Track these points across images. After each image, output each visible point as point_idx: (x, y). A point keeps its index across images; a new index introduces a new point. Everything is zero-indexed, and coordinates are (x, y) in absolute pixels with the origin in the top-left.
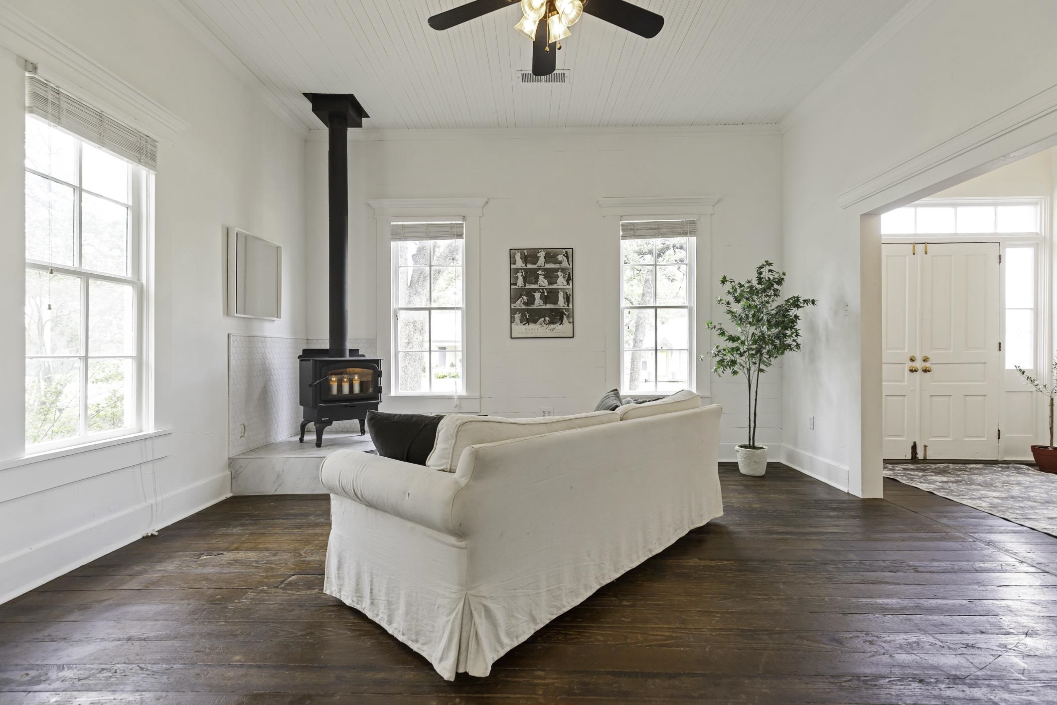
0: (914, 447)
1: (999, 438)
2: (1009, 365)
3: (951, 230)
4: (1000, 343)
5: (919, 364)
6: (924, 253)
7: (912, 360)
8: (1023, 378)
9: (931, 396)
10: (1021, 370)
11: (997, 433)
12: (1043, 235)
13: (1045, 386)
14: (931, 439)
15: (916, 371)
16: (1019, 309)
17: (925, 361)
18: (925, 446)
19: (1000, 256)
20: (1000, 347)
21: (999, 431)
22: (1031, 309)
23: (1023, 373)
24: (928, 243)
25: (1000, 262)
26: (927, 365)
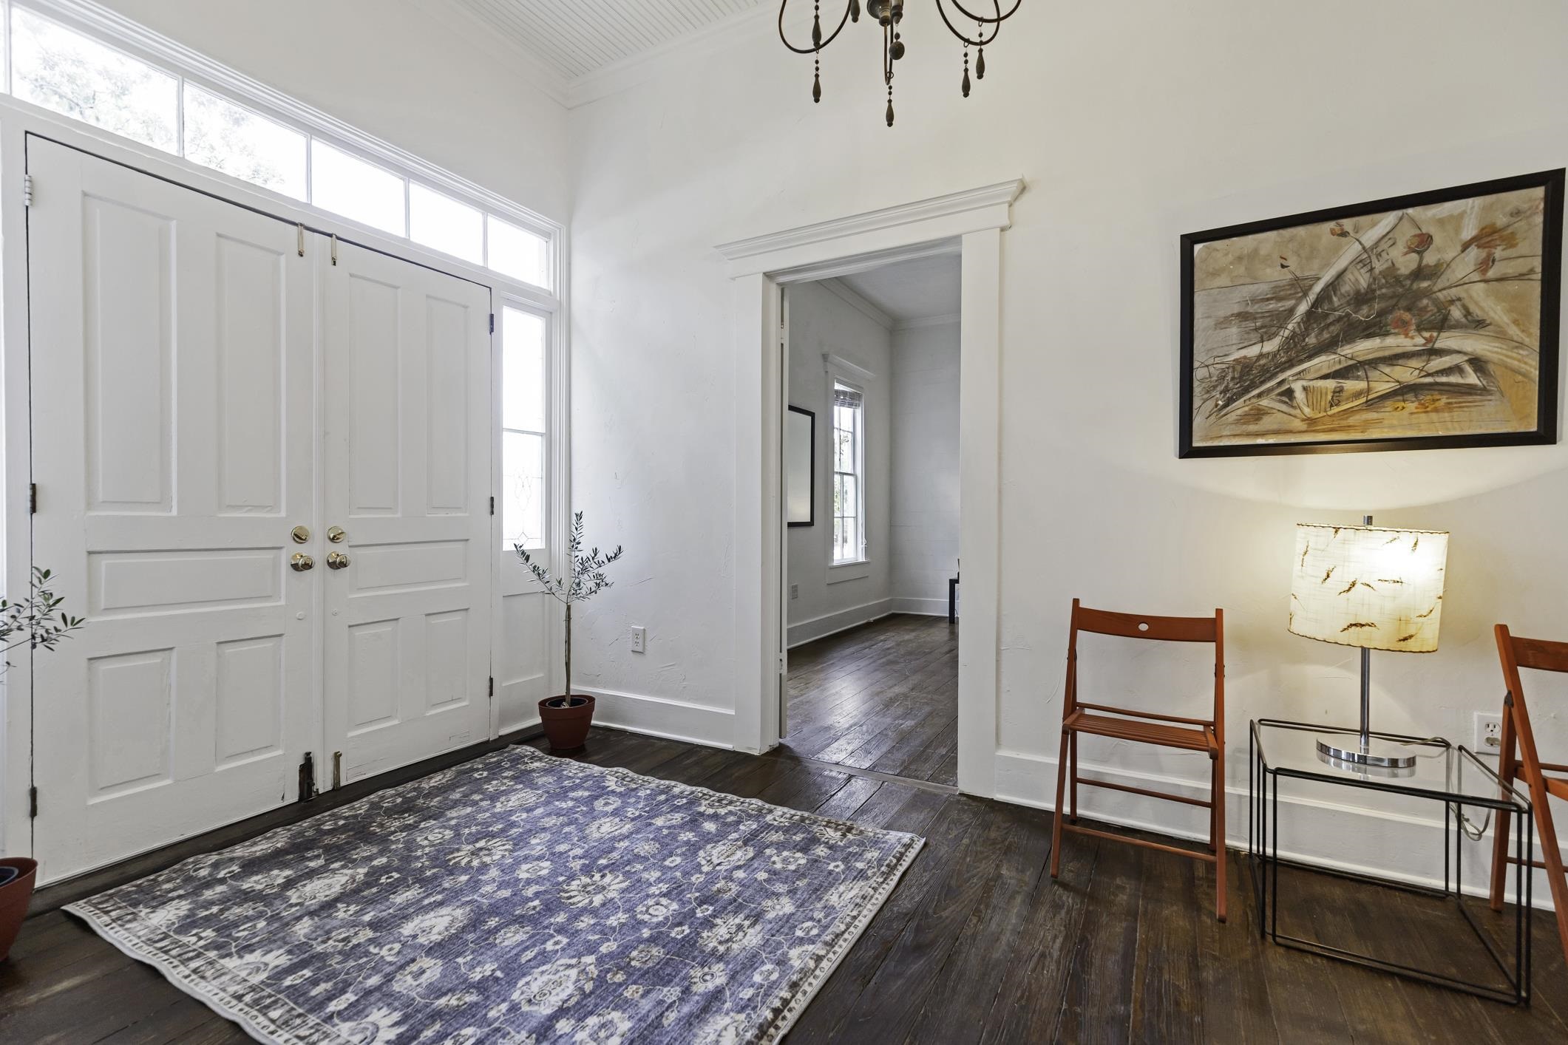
0: (307, 769)
1: (491, 694)
2: (508, 546)
3: (395, 227)
4: (492, 499)
5: (317, 550)
6: (331, 262)
7: (299, 538)
8: (526, 569)
9: (350, 626)
10: (523, 553)
11: (488, 684)
12: (558, 298)
13: (560, 582)
14: (351, 734)
15: (307, 566)
16: (523, 432)
17: (333, 539)
18: (337, 757)
19: (492, 316)
20: (492, 506)
21: (491, 680)
22: (542, 435)
23: (527, 558)
24: (338, 238)
25: (492, 330)
26: (341, 549)
